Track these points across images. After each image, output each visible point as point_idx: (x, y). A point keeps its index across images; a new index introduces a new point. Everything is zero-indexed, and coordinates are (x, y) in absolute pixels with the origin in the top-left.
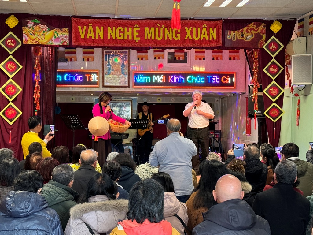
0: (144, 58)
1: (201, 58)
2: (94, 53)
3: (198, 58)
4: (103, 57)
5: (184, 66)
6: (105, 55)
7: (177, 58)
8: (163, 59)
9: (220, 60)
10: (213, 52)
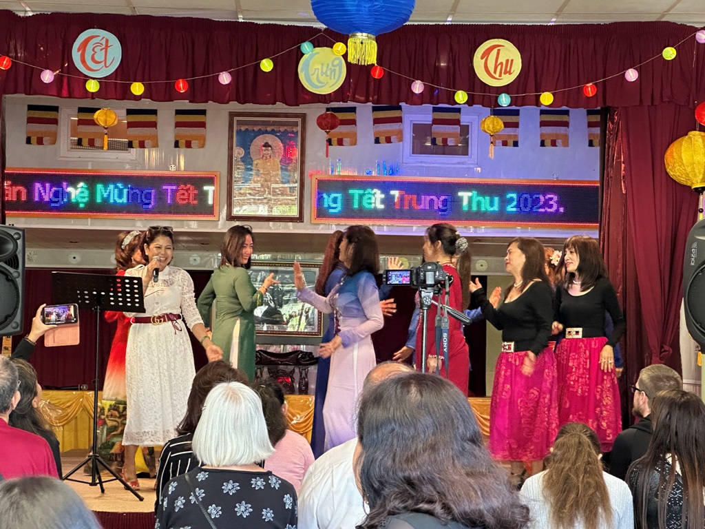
0: (346, 140)
1: (506, 141)
2: (207, 125)
3: (499, 142)
4: (231, 138)
5: (459, 163)
6: (237, 132)
7: (439, 142)
8: (400, 141)
9: (562, 148)
10: (541, 126)
